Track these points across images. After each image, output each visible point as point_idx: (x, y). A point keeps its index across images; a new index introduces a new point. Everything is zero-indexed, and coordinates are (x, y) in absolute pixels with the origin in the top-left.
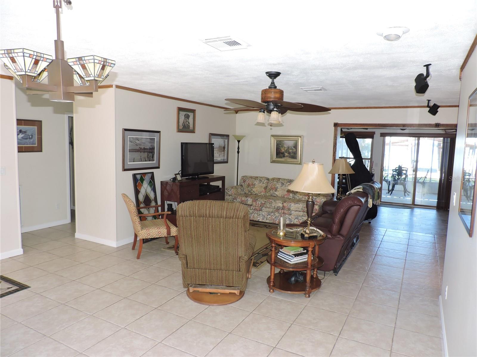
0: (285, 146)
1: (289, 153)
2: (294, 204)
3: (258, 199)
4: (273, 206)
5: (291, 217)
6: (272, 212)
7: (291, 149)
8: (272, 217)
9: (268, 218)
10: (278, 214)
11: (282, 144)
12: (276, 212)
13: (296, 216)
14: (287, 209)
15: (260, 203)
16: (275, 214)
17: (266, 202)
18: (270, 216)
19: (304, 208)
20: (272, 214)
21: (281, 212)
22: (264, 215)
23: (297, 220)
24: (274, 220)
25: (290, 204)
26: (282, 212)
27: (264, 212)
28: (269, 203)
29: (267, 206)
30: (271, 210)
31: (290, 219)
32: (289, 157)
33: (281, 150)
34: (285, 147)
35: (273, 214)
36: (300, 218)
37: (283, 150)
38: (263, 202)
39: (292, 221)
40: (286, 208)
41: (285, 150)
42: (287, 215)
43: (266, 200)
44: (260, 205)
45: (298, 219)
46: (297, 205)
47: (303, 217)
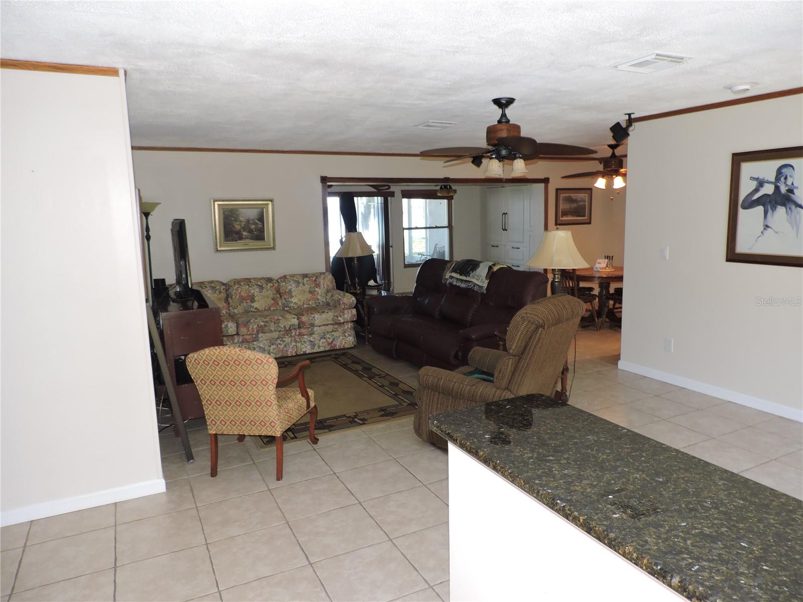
0: (241, 219)
1: (250, 231)
2: (319, 314)
3: (249, 321)
4: (282, 327)
5: (314, 338)
6: (278, 338)
7: (253, 224)
8: (279, 346)
9: (271, 351)
10: (290, 339)
11: (235, 216)
12: (286, 336)
13: (322, 334)
14: (309, 326)
15: (255, 326)
16: (284, 339)
17: (267, 322)
18: (274, 346)
19: (336, 318)
20: (279, 341)
21: (295, 334)
22: (262, 347)
23: (324, 340)
24: (282, 350)
25: (313, 316)
26: (297, 333)
27: (261, 341)
28: (275, 323)
29: (271, 329)
30: (276, 335)
31: (312, 341)
32: (251, 239)
33: (233, 226)
34: (241, 221)
35: (281, 341)
36: (328, 336)
37: (238, 227)
38: (262, 324)
39: (316, 344)
40: (306, 324)
41: (243, 225)
42: (305, 337)
43: (266, 320)
44: (256, 331)
45: (325, 338)
46: (324, 316)
47: (333, 333)
